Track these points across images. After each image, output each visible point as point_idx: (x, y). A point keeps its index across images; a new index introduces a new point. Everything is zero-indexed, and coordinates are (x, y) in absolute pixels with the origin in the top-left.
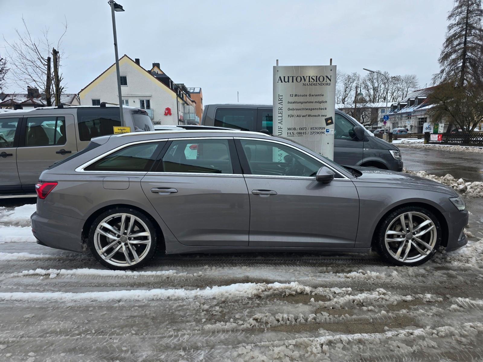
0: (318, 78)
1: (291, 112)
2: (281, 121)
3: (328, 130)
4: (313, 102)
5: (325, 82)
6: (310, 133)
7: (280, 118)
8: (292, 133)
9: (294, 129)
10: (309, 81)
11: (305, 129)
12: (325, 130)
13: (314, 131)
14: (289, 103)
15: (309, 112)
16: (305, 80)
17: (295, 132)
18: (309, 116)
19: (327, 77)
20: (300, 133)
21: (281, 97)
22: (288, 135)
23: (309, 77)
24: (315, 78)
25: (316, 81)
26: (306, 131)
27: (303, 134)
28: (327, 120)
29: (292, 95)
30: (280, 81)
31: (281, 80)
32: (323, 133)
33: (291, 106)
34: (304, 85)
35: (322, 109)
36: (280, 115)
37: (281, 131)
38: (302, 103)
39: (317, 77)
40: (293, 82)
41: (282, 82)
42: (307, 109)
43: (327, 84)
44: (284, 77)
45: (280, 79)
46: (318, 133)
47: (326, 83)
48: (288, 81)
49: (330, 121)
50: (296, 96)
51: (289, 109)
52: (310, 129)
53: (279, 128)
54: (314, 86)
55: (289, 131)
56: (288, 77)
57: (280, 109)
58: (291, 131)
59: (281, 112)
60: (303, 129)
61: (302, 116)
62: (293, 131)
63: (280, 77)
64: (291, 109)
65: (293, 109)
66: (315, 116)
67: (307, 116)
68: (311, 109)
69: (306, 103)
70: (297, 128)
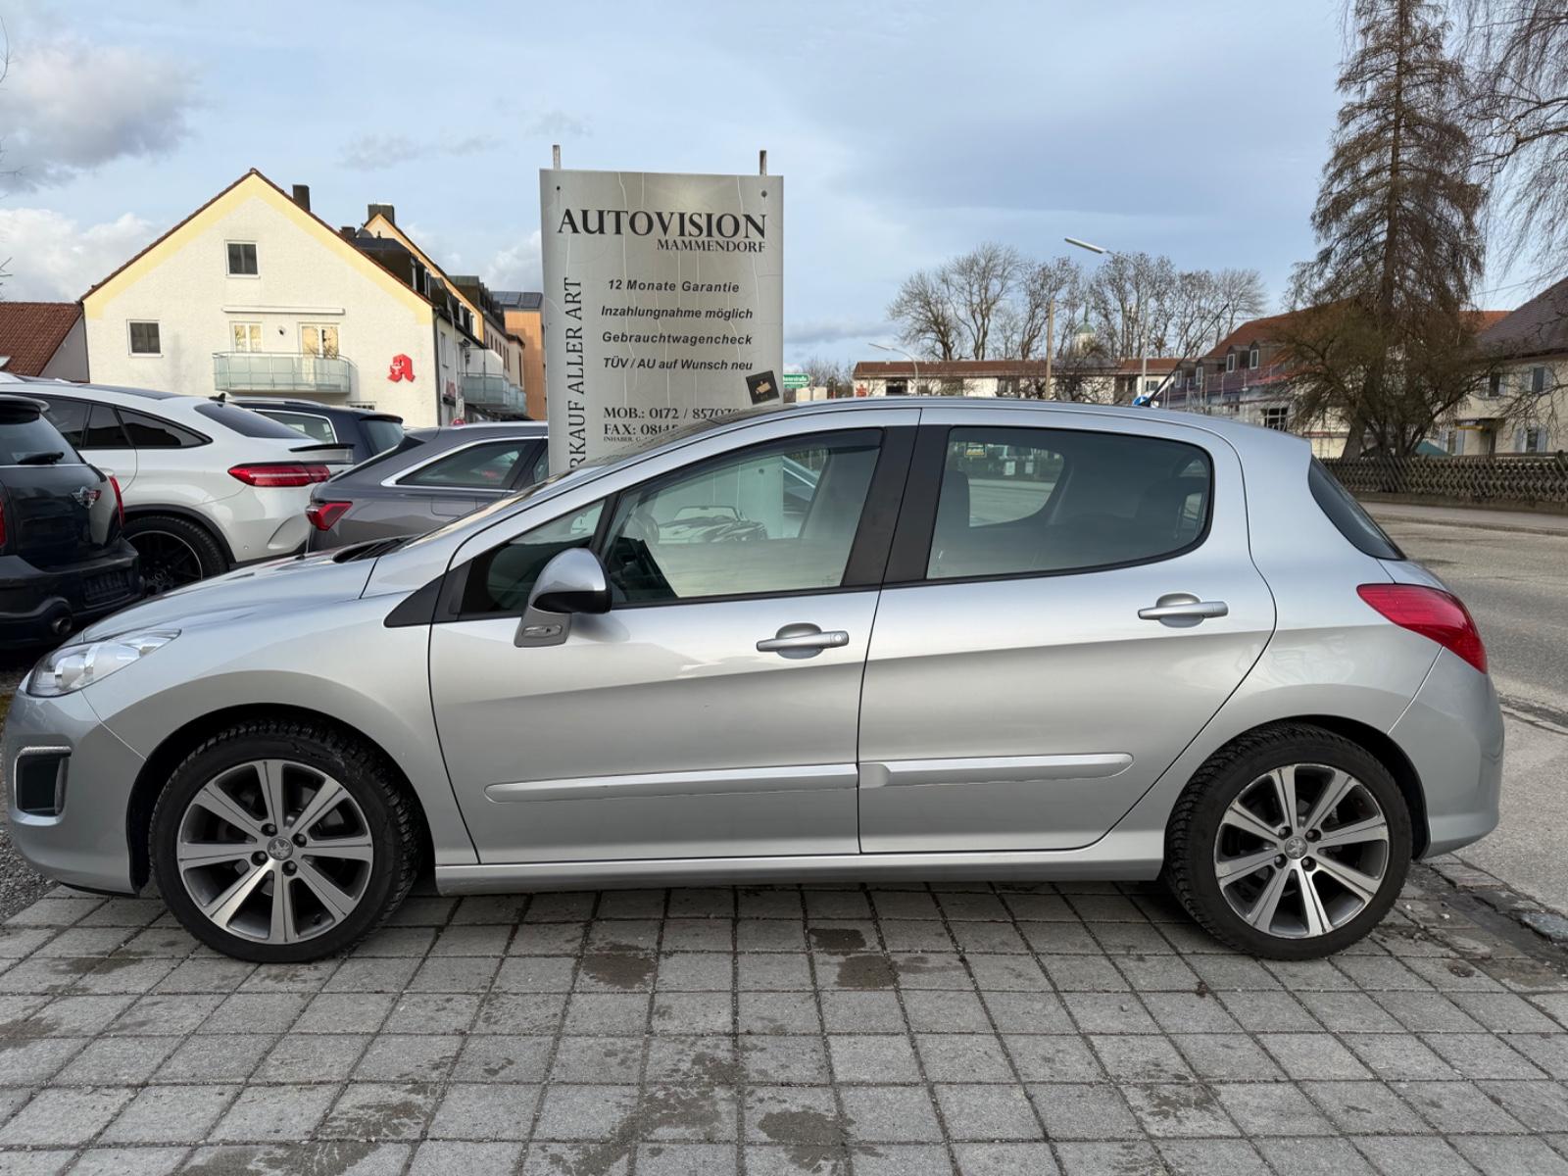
0: (713, 224)
1: (614, 349)
2: (579, 380)
4: (698, 314)
5: (740, 238)
7: (574, 370)
8: (622, 429)
9: (631, 413)
10: (682, 233)
11: (672, 413)
14: (605, 311)
15: (684, 352)
16: (665, 229)
17: (635, 424)
18: (686, 364)
19: (748, 218)
20: (652, 429)
21: (573, 290)
22: (609, 436)
23: (682, 216)
24: (703, 222)
25: (710, 234)
26: (675, 421)
28: (753, 383)
29: (615, 284)
30: (568, 228)
31: (572, 223)
33: (616, 324)
34: (663, 245)
35: (733, 340)
36: (574, 357)
37: (579, 420)
38: (657, 314)
39: (709, 217)
40: (618, 231)
41: (575, 230)
42: (677, 340)
43: (751, 247)
44: (585, 213)
45: (567, 220)
47: (747, 241)
48: (601, 230)
49: (764, 388)
50: (632, 285)
51: (607, 337)
52: (691, 414)
53: (572, 406)
54: (698, 252)
55: (611, 421)
56: (601, 213)
57: (571, 334)
58: (619, 422)
59: (578, 347)
60: (664, 413)
61: (657, 364)
62: (627, 421)
63: (568, 213)
64: (616, 338)
65: (623, 338)
66: (710, 366)
67: (679, 365)
68: (693, 341)
69: (672, 314)
70: (643, 409)
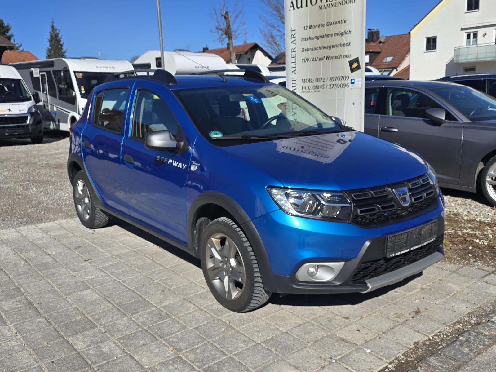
1: (305, 55)
2: (295, 69)
3: (353, 81)
4: (331, 35)
6: (329, 86)
7: (293, 65)
8: (307, 88)
9: (310, 81)
10: (327, 1)
11: (323, 80)
12: (349, 81)
13: (334, 82)
14: (303, 40)
15: (327, 53)
17: (311, 85)
18: (328, 58)
20: (316, 87)
21: (293, 33)
22: (303, 91)
26: (324, 83)
27: (320, 88)
28: (351, 63)
29: (306, 28)
30: (292, 8)
31: (293, 6)
32: (346, 85)
33: (306, 45)
34: (320, 8)
35: (344, 45)
36: (293, 60)
37: (295, 85)
38: (318, 38)
40: (307, 6)
41: (294, 8)
42: (324, 48)
43: (351, 1)
45: (292, 5)
46: (339, 86)
48: (301, 7)
49: (355, 65)
50: (310, 27)
51: (304, 50)
52: (329, 79)
53: (293, 79)
54: (332, 8)
55: (304, 84)
57: (293, 50)
58: (306, 84)
59: (295, 56)
60: (320, 80)
61: (318, 59)
62: (308, 84)
63: (292, 2)
64: (306, 50)
65: (308, 50)
66: (336, 58)
67: (325, 58)
68: (330, 47)
69: (323, 37)
70: (313, 79)
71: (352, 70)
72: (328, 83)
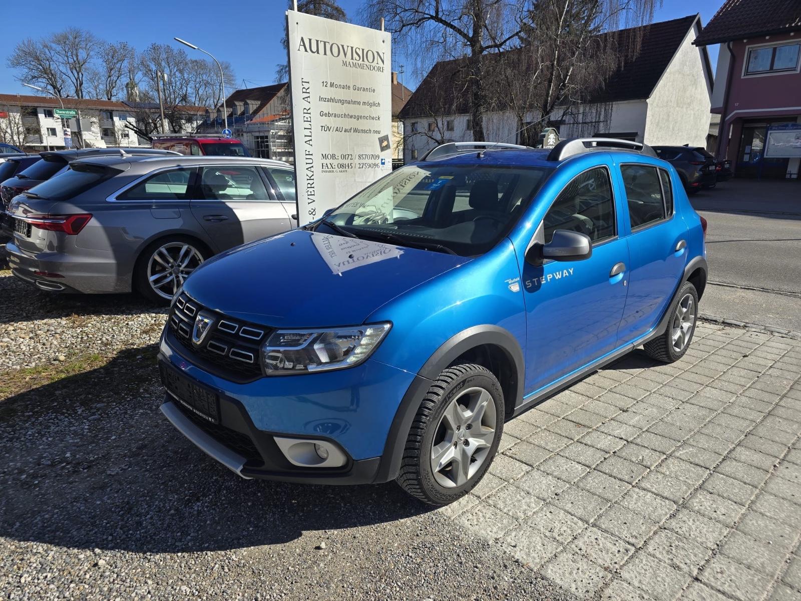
0: (364, 55)
1: (326, 121)
2: (310, 138)
3: (383, 161)
4: (359, 103)
5: (374, 64)
6: (358, 166)
7: (307, 132)
8: (329, 166)
9: (333, 156)
10: (352, 59)
11: (350, 157)
12: (379, 161)
13: (364, 161)
14: (321, 99)
15: (353, 123)
16: (345, 55)
17: (335, 162)
18: (356, 130)
19: (378, 53)
20: (342, 166)
21: (306, 86)
22: (324, 170)
23: (352, 48)
24: (360, 53)
25: (363, 61)
26: (352, 161)
27: (347, 167)
28: (381, 140)
29: (325, 84)
30: (302, 48)
31: (304, 45)
32: (376, 165)
33: (327, 107)
34: (345, 64)
35: (373, 118)
36: (307, 125)
37: (310, 161)
38: (342, 102)
39: (363, 50)
40: (325, 54)
41: (306, 50)
42: (351, 117)
43: (379, 69)
44: (310, 40)
45: (302, 44)
46: (370, 166)
47: (378, 65)
48: (318, 52)
49: (385, 144)
50: (332, 85)
51: (322, 114)
52: (357, 157)
53: (308, 153)
54: (359, 69)
55: (325, 161)
56: (317, 41)
57: (305, 111)
58: (328, 161)
59: (309, 119)
60: (347, 156)
61: (344, 130)
62: (331, 161)
63: (302, 39)
64: (326, 115)
65: (329, 115)
66: (364, 131)
67: (352, 131)
68: (358, 118)
69: (349, 103)
70: (338, 154)
71: (383, 149)
72: (357, 161)
